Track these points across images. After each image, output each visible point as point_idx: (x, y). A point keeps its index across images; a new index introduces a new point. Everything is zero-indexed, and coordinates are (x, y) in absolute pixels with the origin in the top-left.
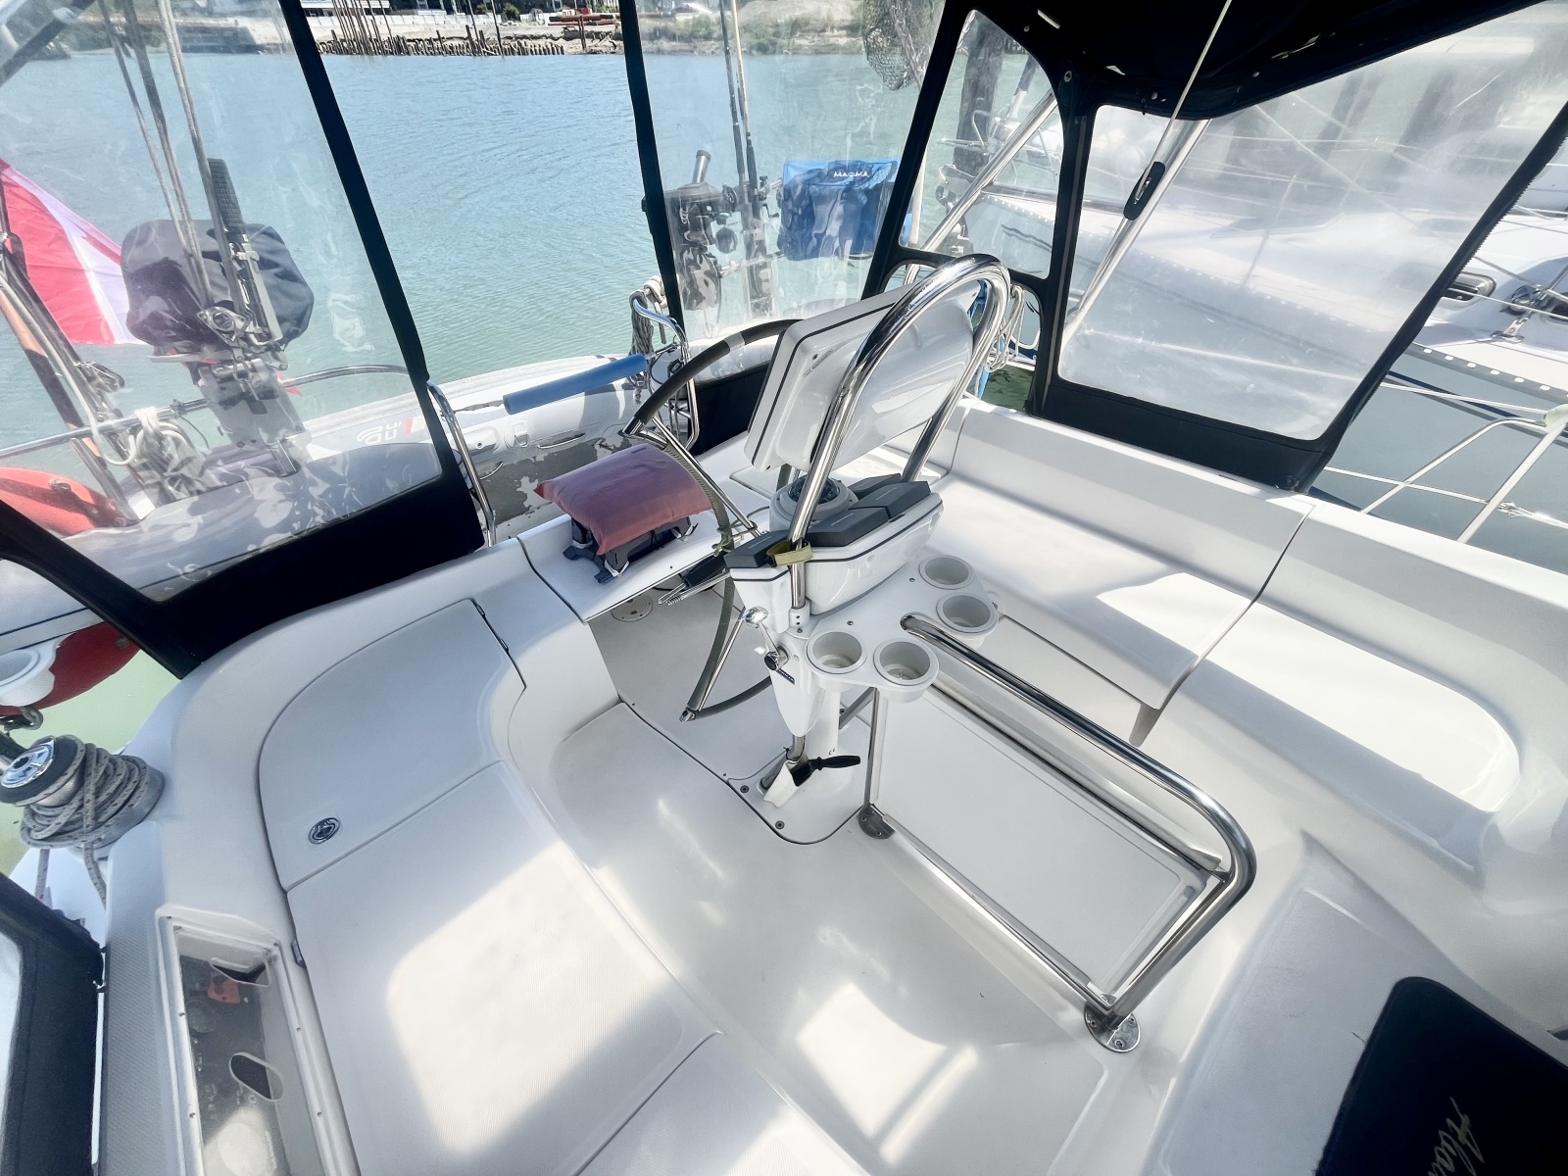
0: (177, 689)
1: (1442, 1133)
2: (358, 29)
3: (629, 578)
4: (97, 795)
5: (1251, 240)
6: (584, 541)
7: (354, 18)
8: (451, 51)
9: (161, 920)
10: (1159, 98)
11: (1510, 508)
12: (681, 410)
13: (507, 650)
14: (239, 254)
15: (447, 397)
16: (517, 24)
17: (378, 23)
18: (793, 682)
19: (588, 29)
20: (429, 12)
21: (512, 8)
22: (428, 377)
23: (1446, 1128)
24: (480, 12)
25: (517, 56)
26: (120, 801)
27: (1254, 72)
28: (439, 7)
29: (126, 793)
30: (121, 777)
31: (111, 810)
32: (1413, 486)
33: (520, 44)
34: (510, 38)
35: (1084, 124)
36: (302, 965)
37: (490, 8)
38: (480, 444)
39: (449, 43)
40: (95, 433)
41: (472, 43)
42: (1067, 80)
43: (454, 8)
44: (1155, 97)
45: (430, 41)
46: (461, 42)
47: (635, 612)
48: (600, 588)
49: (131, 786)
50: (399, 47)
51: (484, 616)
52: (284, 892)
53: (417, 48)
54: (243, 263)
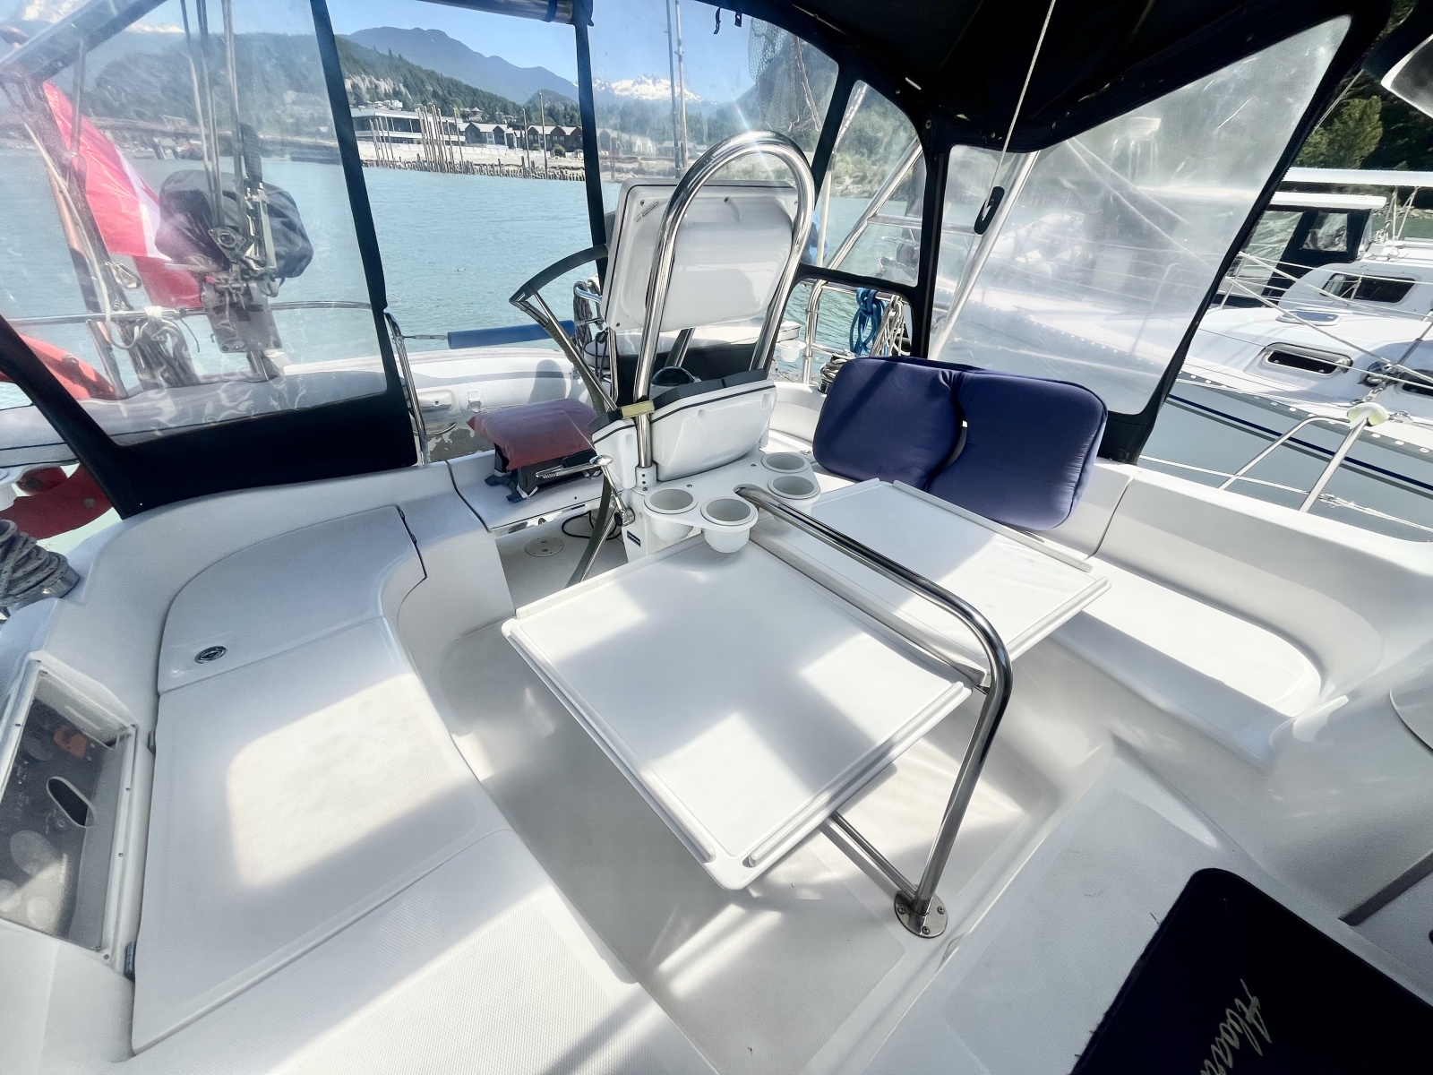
0: (118, 526)
1: (1228, 1011)
2: (437, 154)
3: (534, 501)
4: (14, 570)
5: (1135, 323)
6: (504, 470)
7: (436, 147)
8: (507, 174)
9: (30, 663)
10: (997, 136)
11: (1330, 499)
12: (605, 376)
13: (415, 543)
14: (254, 197)
15: (399, 326)
16: (562, 158)
17: (454, 151)
18: (639, 544)
19: (618, 165)
20: (496, 146)
21: (561, 148)
22: (385, 305)
23: (1234, 1007)
24: (535, 149)
25: (558, 181)
26: (33, 580)
27: (1065, 112)
28: (503, 144)
29: (41, 576)
30: (40, 562)
31: (23, 586)
32: (1242, 478)
33: (562, 172)
34: (555, 168)
35: (941, 161)
36: (152, 750)
37: (543, 147)
38: (437, 402)
39: (506, 168)
40: (108, 318)
41: (524, 169)
42: (928, 127)
43: (515, 145)
44: (991, 137)
45: (492, 166)
46: (516, 169)
47: (546, 550)
48: (509, 506)
49: (47, 571)
50: (467, 168)
51: (403, 519)
52: (158, 695)
53: (481, 171)
54: (256, 205)
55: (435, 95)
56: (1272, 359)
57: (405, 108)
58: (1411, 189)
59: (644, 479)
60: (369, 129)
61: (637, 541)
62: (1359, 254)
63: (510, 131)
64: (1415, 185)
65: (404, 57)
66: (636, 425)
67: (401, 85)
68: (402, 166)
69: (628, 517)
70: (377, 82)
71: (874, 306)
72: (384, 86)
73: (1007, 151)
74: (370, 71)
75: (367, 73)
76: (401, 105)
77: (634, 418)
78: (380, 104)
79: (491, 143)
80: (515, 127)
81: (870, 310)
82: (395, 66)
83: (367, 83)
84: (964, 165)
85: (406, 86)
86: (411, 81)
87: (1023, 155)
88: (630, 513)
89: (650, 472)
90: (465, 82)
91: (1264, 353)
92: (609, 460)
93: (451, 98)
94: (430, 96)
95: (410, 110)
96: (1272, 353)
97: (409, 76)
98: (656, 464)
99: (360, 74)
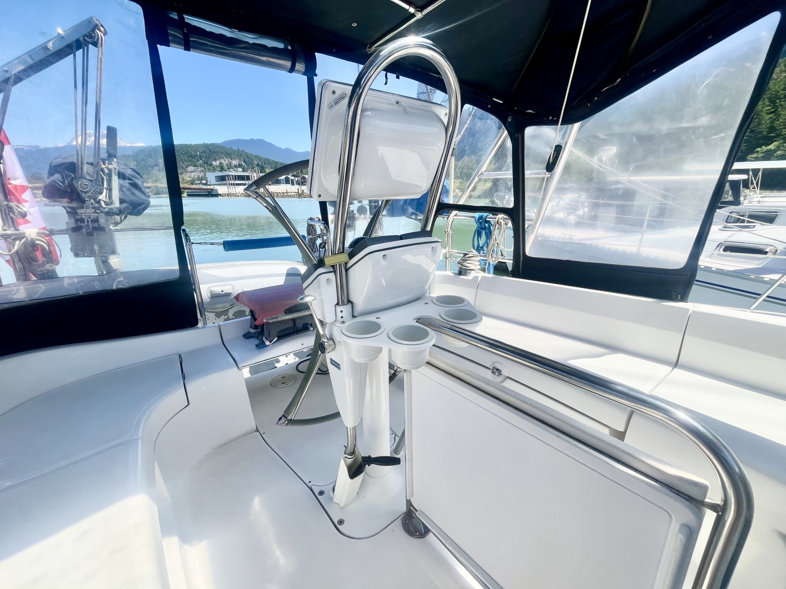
3: (274, 347)
6: (255, 328)
8: (290, 196)
10: (553, 118)
13: (184, 379)
15: (190, 236)
18: (339, 368)
20: (286, 185)
22: (183, 224)
27: (594, 98)
28: (289, 183)
35: (520, 136)
39: (290, 194)
41: (299, 194)
42: (509, 121)
43: (295, 184)
44: (551, 118)
45: (283, 193)
46: (295, 194)
47: (284, 383)
48: (256, 351)
51: (181, 364)
53: (278, 195)
54: (110, 170)
55: (258, 165)
56: (725, 250)
57: (244, 171)
58: (759, 170)
59: (341, 315)
60: (226, 180)
61: (337, 365)
62: (741, 201)
63: (293, 178)
64: (760, 168)
65: (244, 150)
66: (335, 272)
67: (242, 162)
68: (240, 195)
69: (330, 345)
70: (231, 161)
71: (487, 225)
72: (235, 162)
73: (561, 125)
74: (228, 156)
75: (227, 158)
76: (241, 170)
77: (333, 266)
78: (232, 170)
79: (283, 183)
80: (295, 176)
81: (484, 227)
82: (239, 154)
83: (227, 162)
84: (534, 137)
85: (244, 162)
86: (247, 160)
87: (570, 126)
88: (331, 342)
89: (346, 310)
90: (272, 159)
91: (719, 248)
92: (313, 298)
93: (265, 166)
94: (255, 166)
95: (245, 172)
96: (724, 247)
97: (246, 158)
98: (351, 302)
99: (223, 158)
